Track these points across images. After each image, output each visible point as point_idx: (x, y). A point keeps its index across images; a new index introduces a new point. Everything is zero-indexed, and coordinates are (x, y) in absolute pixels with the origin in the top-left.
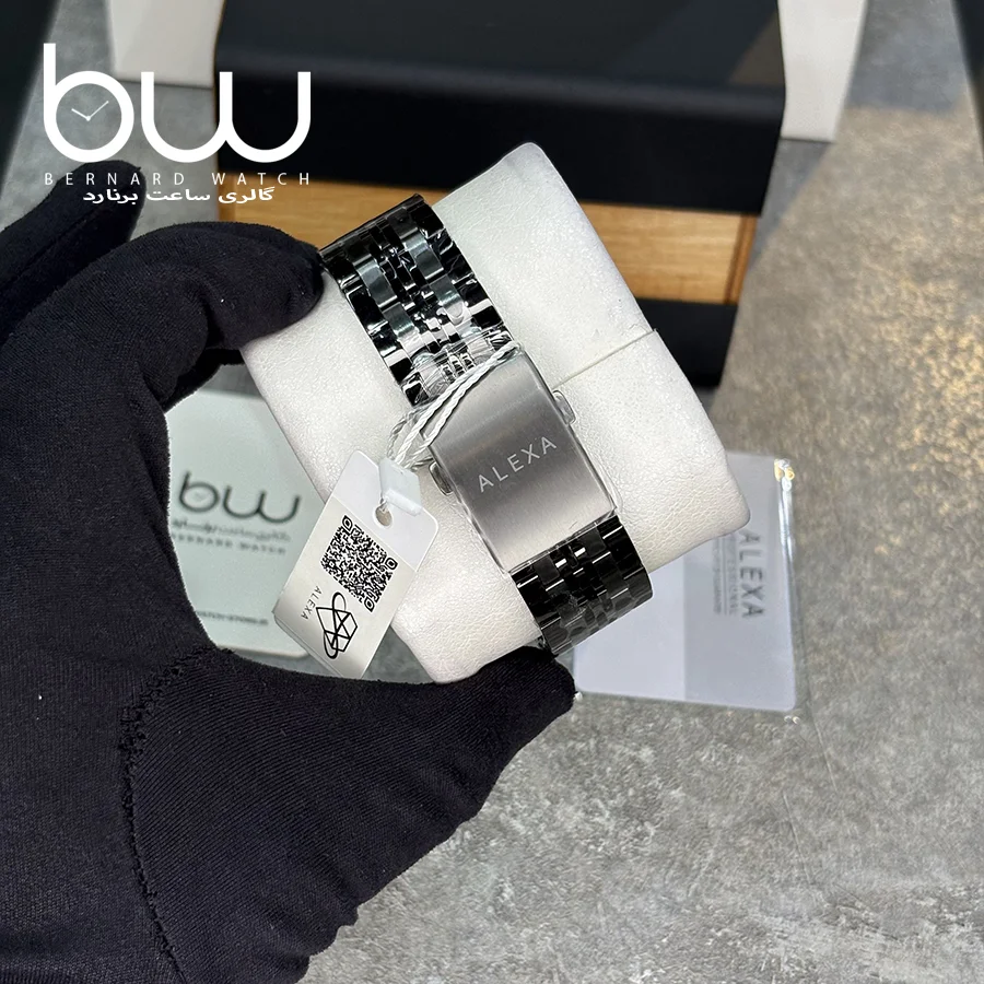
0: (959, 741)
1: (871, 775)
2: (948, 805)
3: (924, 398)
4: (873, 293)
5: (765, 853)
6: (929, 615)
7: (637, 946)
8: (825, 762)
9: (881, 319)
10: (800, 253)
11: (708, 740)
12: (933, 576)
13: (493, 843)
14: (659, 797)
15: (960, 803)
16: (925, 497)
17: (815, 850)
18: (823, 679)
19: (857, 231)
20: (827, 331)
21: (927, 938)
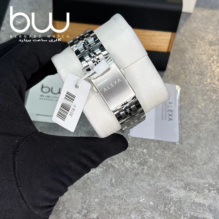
0: (215, 150)
1: (195, 157)
2: (212, 164)
3: (210, 73)
4: (200, 48)
5: (171, 174)
6: (209, 121)
7: (142, 193)
8: (185, 154)
9: (201, 54)
10: (184, 39)
11: (159, 148)
12: (211, 113)
13: (110, 170)
14: (148, 160)
15: (215, 163)
16: (210, 95)
17: (182, 173)
18: (185, 135)
19: (197, 34)
20: (189, 57)
21: (206, 193)
